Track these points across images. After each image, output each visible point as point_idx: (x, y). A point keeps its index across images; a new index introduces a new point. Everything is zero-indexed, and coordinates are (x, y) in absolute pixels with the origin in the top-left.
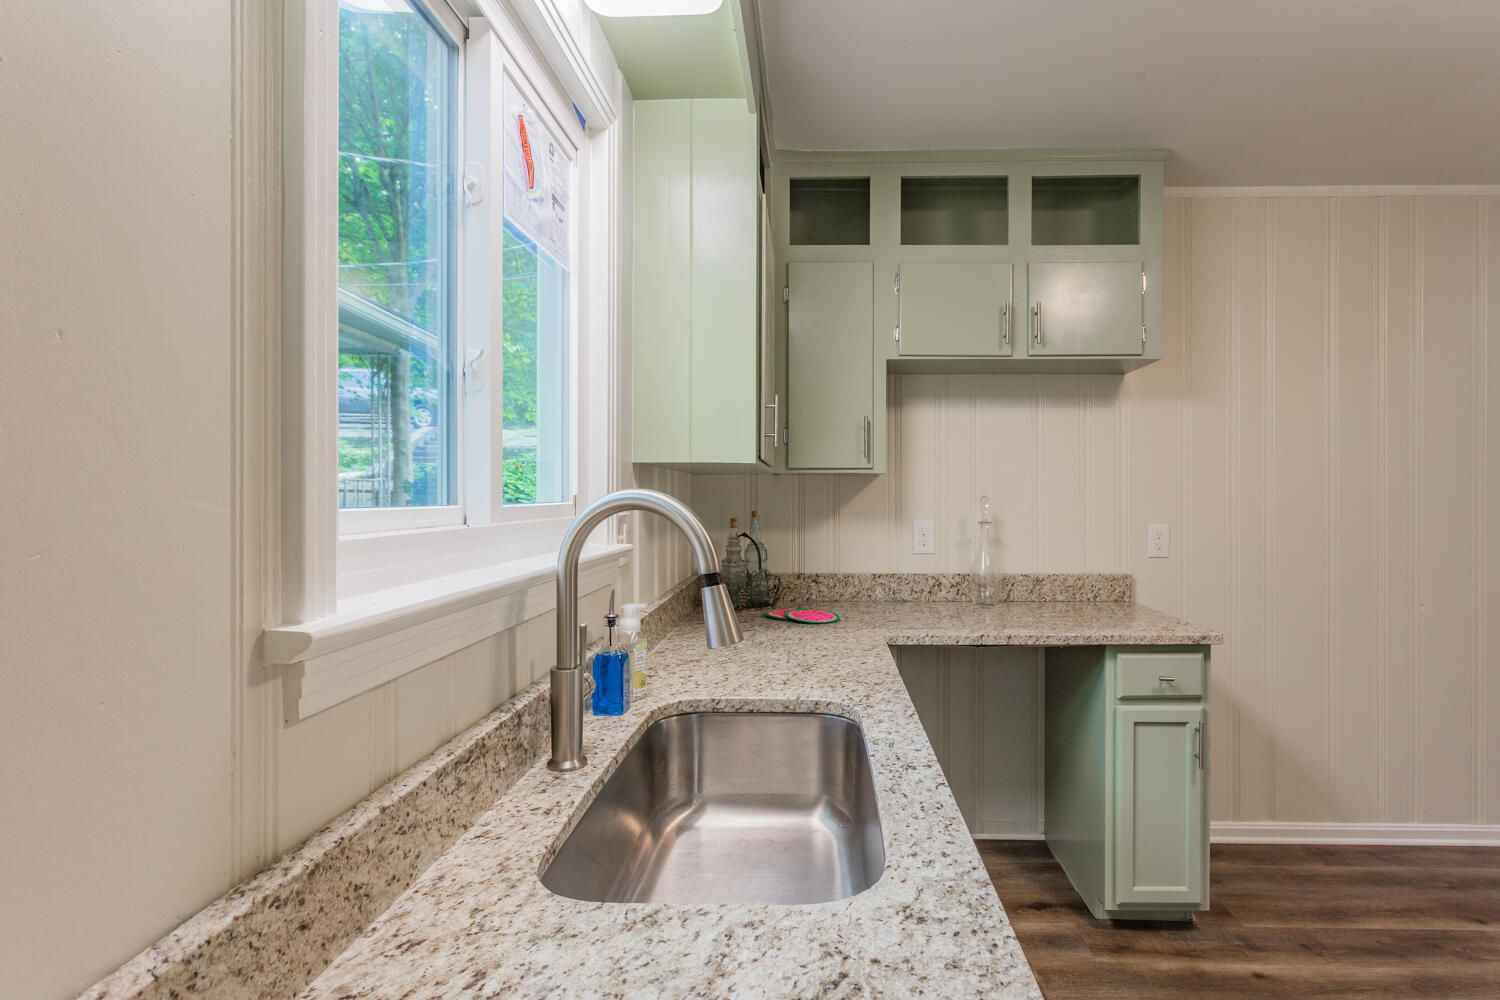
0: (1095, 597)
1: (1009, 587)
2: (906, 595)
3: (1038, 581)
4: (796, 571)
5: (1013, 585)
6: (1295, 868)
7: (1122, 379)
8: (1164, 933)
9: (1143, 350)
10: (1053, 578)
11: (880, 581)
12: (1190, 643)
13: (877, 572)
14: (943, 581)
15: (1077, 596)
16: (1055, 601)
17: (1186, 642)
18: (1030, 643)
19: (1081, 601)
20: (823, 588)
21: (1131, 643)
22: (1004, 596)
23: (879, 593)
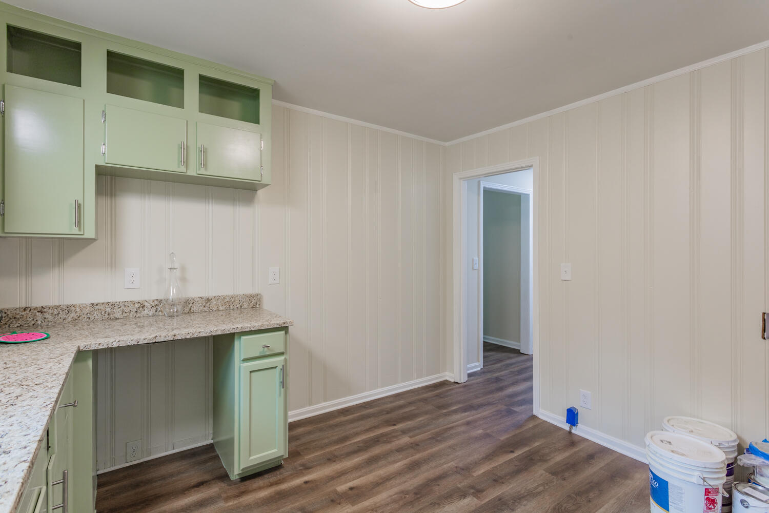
0: (241, 306)
1: (191, 305)
2: (118, 315)
3: (208, 300)
4: (24, 306)
5: (193, 303)
6: (331, 422)
7: (256, 193)
8: (266, 476)
9: (261, 179)
10: (217, 298)
11: (98, 307)
12: (278, 326)
13: (95, 302)
14: (146, 304)
15: (231, 307)
16: (218, 310)
17: (276, 326)
18: (188, 337)
19: (233, 309)
20: (47, 316)
21: (247, 330)
22: (187, 310)
23: (97, 315)
